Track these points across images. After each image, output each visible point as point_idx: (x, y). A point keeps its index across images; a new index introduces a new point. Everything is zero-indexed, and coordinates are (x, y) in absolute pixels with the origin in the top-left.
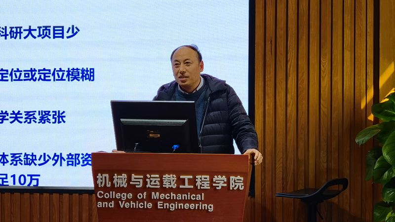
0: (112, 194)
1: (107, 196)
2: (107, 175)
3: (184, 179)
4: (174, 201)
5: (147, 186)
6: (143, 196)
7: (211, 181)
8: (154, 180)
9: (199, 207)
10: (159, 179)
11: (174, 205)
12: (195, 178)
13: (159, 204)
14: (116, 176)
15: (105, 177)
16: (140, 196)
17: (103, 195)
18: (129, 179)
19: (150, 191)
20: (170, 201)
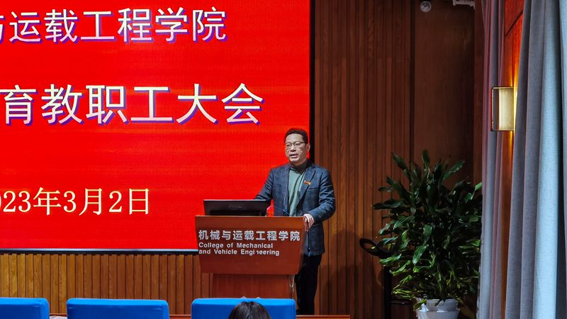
0: (210, 245)
1: (206, 246)
3: (259, 234)
5: (234, 239)
6: (231, 245)
7: (278, 235)
9: (269, 253)
10: (242, 234)
13: (242, 251)
14: (212, 232)
15: (205, 233)
16: (229, 246)
17: (203, 245)
18: (221, 234)
19: (235, 242)
20: (249, 249)
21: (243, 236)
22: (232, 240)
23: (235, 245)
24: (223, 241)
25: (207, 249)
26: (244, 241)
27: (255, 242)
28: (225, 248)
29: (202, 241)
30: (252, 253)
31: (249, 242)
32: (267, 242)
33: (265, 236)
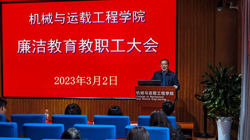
1: (139, 97)
4: (156, 98)
8: (150, 93)
9: (162, 100)
12: (161, 92)
13: (152, 99)
15: (138, 92)
18: (144, 93)
19: (150, 96)
20: (155, 98)
21: (153, 93)
22: (148, 95)
23: (149, 97)
24: (145, 95)
25: (139, 98)
26: (153, 95)
27: (157, 96)
28: (146, 98)
29: (137, 95)
30: (156, 100)
31: (155, 95)
32: (161, 96)
33: (160, 93)
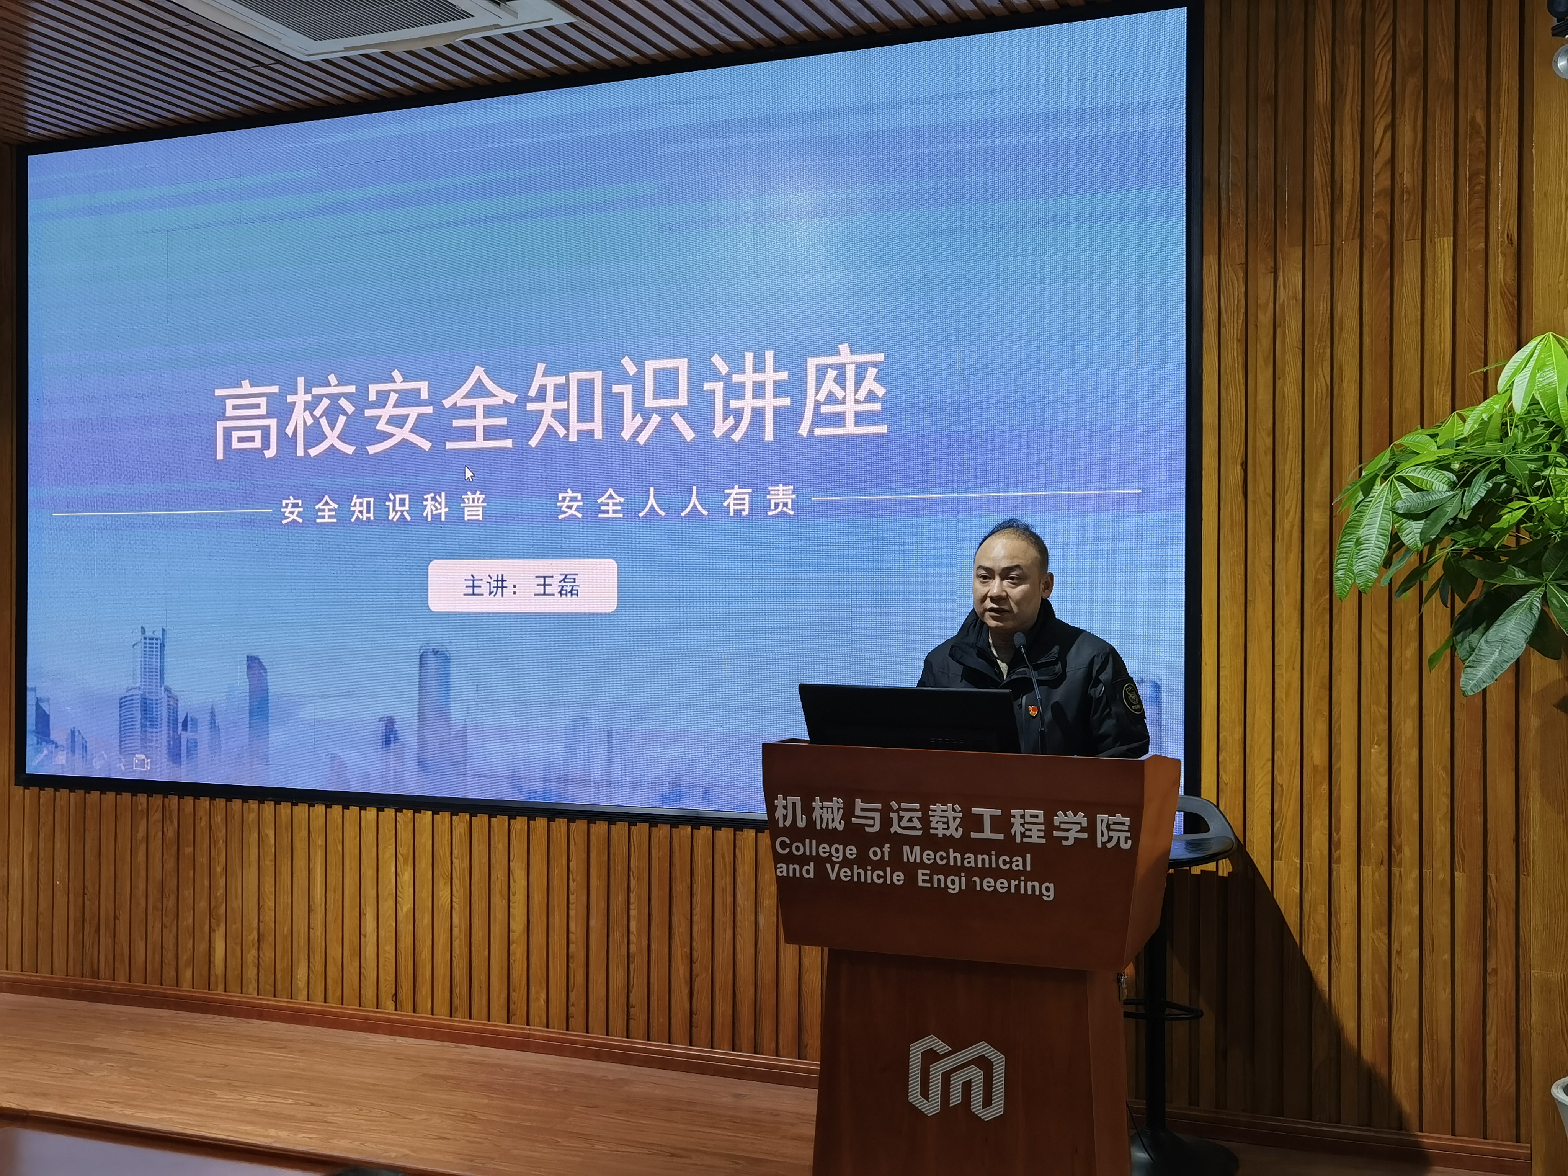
0: (810, 847)
2: (798, 799)
3: (981, 816)
5: (892, 830)
6: (883, 853)
7: (1049, 824)
8: (906, 817)
9: (1018, 887)
10: (920, 814)
11: (957, 879)
12: (1007, 814)
13: (921, 875)
14: (817, 804)
15: (794, 804)
16: (875, 853)
17: (790, 846)
18: (849, 811)
19: (898, 842)
22: (884, 836)
24: (853, 834)
26: (929, 841)
29: (785, 831)
32: (1009, 847)
33: (1002, 824)
